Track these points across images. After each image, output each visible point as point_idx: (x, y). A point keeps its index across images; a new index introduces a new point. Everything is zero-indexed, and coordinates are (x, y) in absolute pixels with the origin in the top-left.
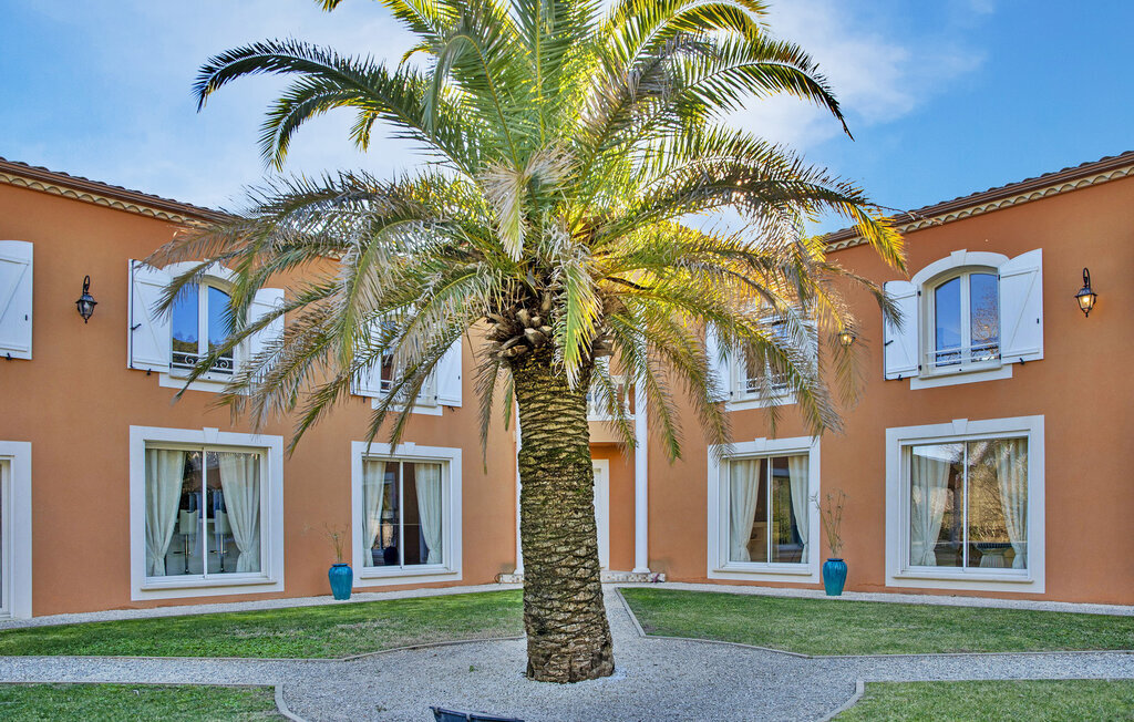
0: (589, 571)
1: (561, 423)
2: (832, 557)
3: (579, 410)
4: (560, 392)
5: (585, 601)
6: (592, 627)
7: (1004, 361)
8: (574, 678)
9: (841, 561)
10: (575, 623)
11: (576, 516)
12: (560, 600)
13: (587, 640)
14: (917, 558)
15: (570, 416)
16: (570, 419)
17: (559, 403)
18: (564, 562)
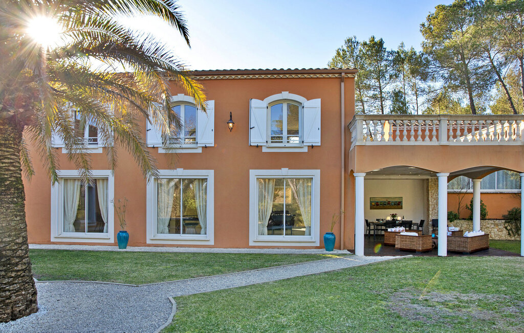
0: (24, 251)
1: (5, 163)
2: (122, 230)
3: (16, 156)
4: (5, 144)
5: (22, 270)
6: (27, 285)
7: (199, 145)
8: (14, 318)
9: (126, 232)
10: (16, 284)
11: (16, 219)
12: (5, 271)
13: (23, 293)
14: (160, 230)
15: (11, 159)
16: (12, 161)
17: (4, 151)
18: (8, 247)
